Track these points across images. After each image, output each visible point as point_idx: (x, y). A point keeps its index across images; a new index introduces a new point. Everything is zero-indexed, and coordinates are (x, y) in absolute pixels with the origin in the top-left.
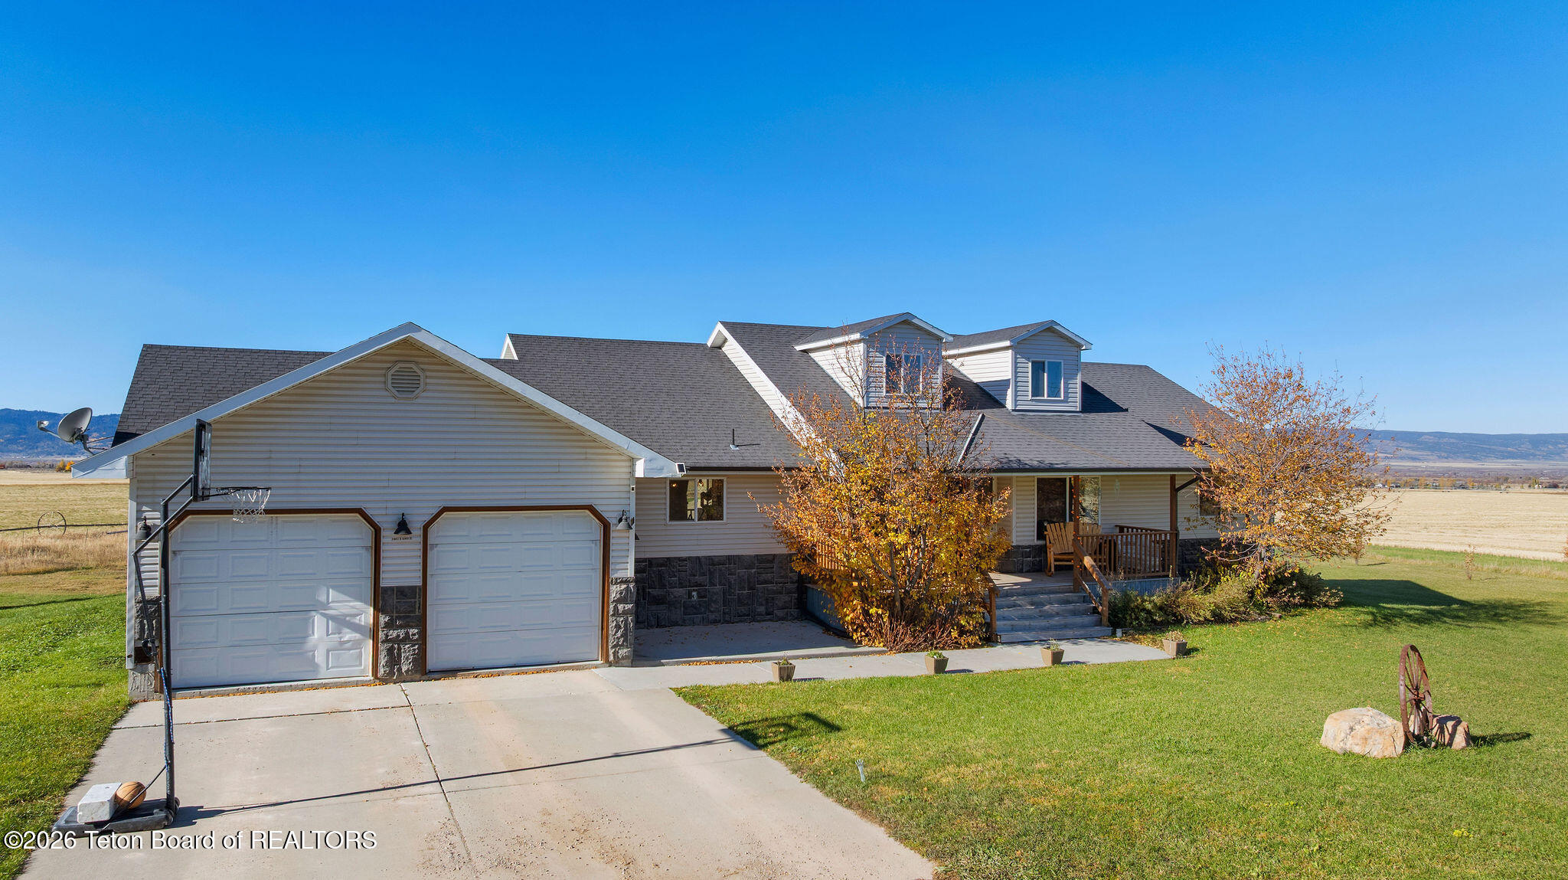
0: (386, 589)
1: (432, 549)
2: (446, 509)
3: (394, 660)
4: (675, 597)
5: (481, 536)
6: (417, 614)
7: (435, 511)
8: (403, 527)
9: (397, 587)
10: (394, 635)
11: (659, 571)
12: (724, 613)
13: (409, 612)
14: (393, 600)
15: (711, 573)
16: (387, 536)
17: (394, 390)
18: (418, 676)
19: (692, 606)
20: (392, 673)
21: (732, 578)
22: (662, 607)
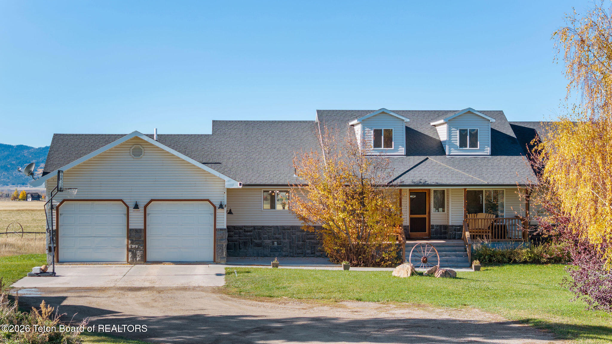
0: (131, 230)
1: (148, 215)
2: (152, 200)
3: (134, 256)
4: (266, 244)
5: (167, 211)
6: (142, 239)
7: (148, 201)
8: (136, 207)
9: (135, 229)
10: (134, 247)
11: (258, 232)
12: (290, 252)
13: (139, 238)
14: (134, 234)
15: (283, 233)
16: (131, 210)
17: (133, 156)
18: (143, 262)
19: (274, 248)
20: (133, 261)
21: (294, 236)
22: (260, 248)
